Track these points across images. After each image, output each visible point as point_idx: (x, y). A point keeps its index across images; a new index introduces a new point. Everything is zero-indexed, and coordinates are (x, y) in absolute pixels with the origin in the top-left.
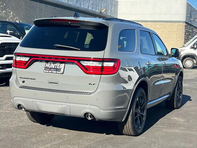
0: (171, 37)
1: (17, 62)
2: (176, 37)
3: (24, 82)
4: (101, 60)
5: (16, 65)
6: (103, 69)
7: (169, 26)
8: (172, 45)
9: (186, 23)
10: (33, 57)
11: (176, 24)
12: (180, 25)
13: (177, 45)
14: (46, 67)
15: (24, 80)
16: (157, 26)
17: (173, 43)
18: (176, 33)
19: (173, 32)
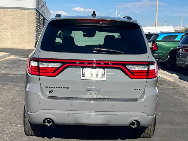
0: (22, 24)
1: (41, 69)
2: (27, 25)
3: (51, 92)
4: (147, 63)
5: (40, 72)
6: (149, 72)
7: (20, 13)
8: (24, 32)
9: (36, 10)
10: (67, 64)
11: (27, 11)
12: (31, 12)
13: (29, 33)
14: (83, 73)
15: (52, 89)
16: (7, 13)
17: (25, 31)
18: (27, 20)
19: (25, 20)
